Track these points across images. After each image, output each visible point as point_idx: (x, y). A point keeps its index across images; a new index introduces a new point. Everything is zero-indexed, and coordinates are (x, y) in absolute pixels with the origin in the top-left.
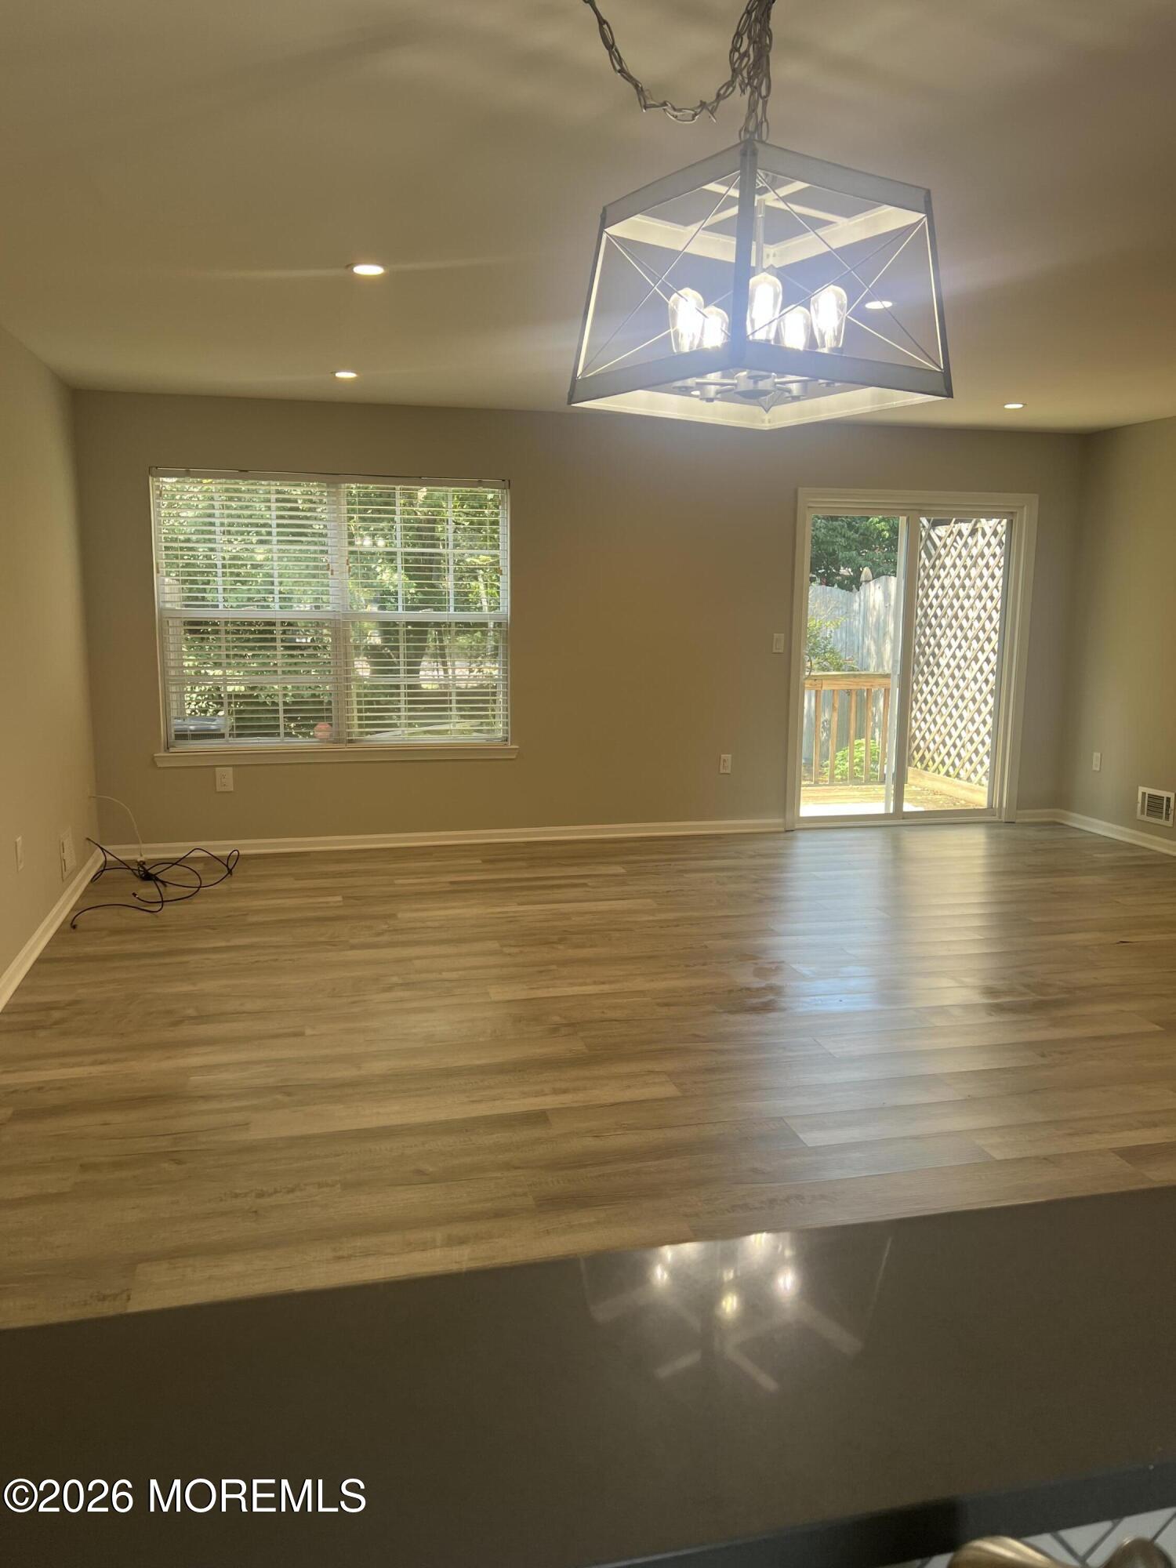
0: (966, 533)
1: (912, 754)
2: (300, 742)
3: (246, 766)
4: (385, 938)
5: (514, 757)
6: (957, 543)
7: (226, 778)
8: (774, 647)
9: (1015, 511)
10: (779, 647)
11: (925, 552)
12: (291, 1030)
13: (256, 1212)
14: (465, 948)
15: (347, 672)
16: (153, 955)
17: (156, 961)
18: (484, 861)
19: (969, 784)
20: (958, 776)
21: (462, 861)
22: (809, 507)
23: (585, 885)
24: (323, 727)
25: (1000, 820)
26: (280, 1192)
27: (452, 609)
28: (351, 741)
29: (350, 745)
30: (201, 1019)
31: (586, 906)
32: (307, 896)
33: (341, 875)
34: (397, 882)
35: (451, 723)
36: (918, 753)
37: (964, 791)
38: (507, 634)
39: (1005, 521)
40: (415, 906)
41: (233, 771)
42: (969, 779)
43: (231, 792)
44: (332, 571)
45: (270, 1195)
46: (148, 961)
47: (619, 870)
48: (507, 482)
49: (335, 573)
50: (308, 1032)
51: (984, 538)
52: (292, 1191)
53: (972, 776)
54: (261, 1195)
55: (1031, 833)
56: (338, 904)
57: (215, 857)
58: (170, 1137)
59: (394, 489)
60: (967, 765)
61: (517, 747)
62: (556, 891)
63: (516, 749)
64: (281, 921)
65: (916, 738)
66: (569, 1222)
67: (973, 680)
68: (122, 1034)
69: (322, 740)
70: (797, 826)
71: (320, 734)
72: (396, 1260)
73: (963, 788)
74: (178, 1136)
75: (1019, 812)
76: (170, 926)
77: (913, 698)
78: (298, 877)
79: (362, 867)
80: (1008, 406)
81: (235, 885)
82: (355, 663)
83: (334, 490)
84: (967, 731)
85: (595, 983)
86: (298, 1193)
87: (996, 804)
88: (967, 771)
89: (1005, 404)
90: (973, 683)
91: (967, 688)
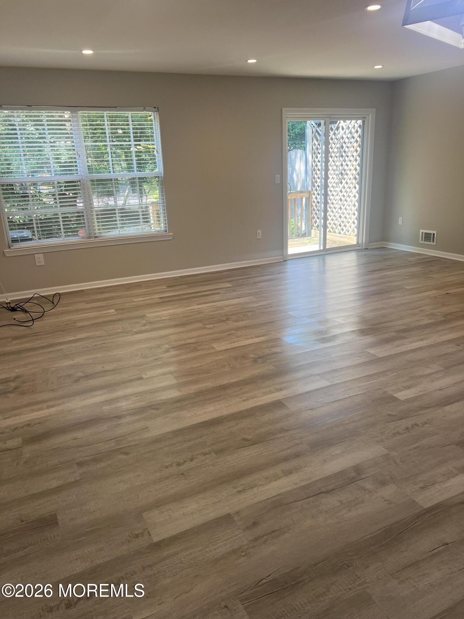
0: (334, 129)
1: (313, 224)
2: (73, 239)
3: (49, 252)
4: (147, 327)
5: (171, 239)
6: (330, 133)
7: (40, 259)
8: (276, 181)
9: (365, 116)
10: (278, 181)
11: (315, 138)
12: (136, 377)
13: (182, 474)
14: (189, 327)
15: (91, 204)
16: (43, 348)
17: (45, 350)
18: (168, 287)
19: (340, 234)
20: (335, 232)
21: (158, 288)
22: (287, 117)
23: (219, 293)
24: (82, 231)
25: (362, 248)
26: (187, 461)
27: (136, 171)
28: (96, 237)
29: (96, 239)
30: (88, 377)
31: (227, 303)
32: (98, 311)
33: (105, 299)
34: (134, 300)
35: (141, 225)
36: (315, 224)
37: (338, 238)
38: (162, 182)
39: (360, 122)
40: (152, 311)
41: (43, 256)
42: (340, 233)
43: (44, 265)
44: (79, 155)
45: (183, 464)
46: (41, 351)
47: (228, 285)
48: (157, 108)
49: (80, 156)
50: (144, 376)
51: (343, 130)
52: (192, 460)
53: (341, 231)
54: (179, 464)
55: (377, 252)
56: (114, 313)
57: (42, 296)
58: (114, 440)
59: (103, 113)
60: (339, 227)
61: (172, 234)
62: (208, 297)
63: (172, 235)
64: (93, 324)
65: (315, 218)
66: (331, 454)
67: (340, 191)
68: (53, 390)
69: (83, 238)
70: (288, 259)
71: (81, 235)
72: (267, 488)
73: (338, 237)
74: (117, 439)
75: (370, 244)
76: (41, 332)
77: (313, 201)
78: (87, 302)
79: (113, 294)
80: (376, 67)
81: (58, 309)
82: (94, 200)
83: (75, 115)
84: (338, 213)
85: (257, 337)
86: (196, 460)
87: (360, 241)
88: (338, 229)
89: (374, 66)
90: (340, 193)
91: (337, 195)
